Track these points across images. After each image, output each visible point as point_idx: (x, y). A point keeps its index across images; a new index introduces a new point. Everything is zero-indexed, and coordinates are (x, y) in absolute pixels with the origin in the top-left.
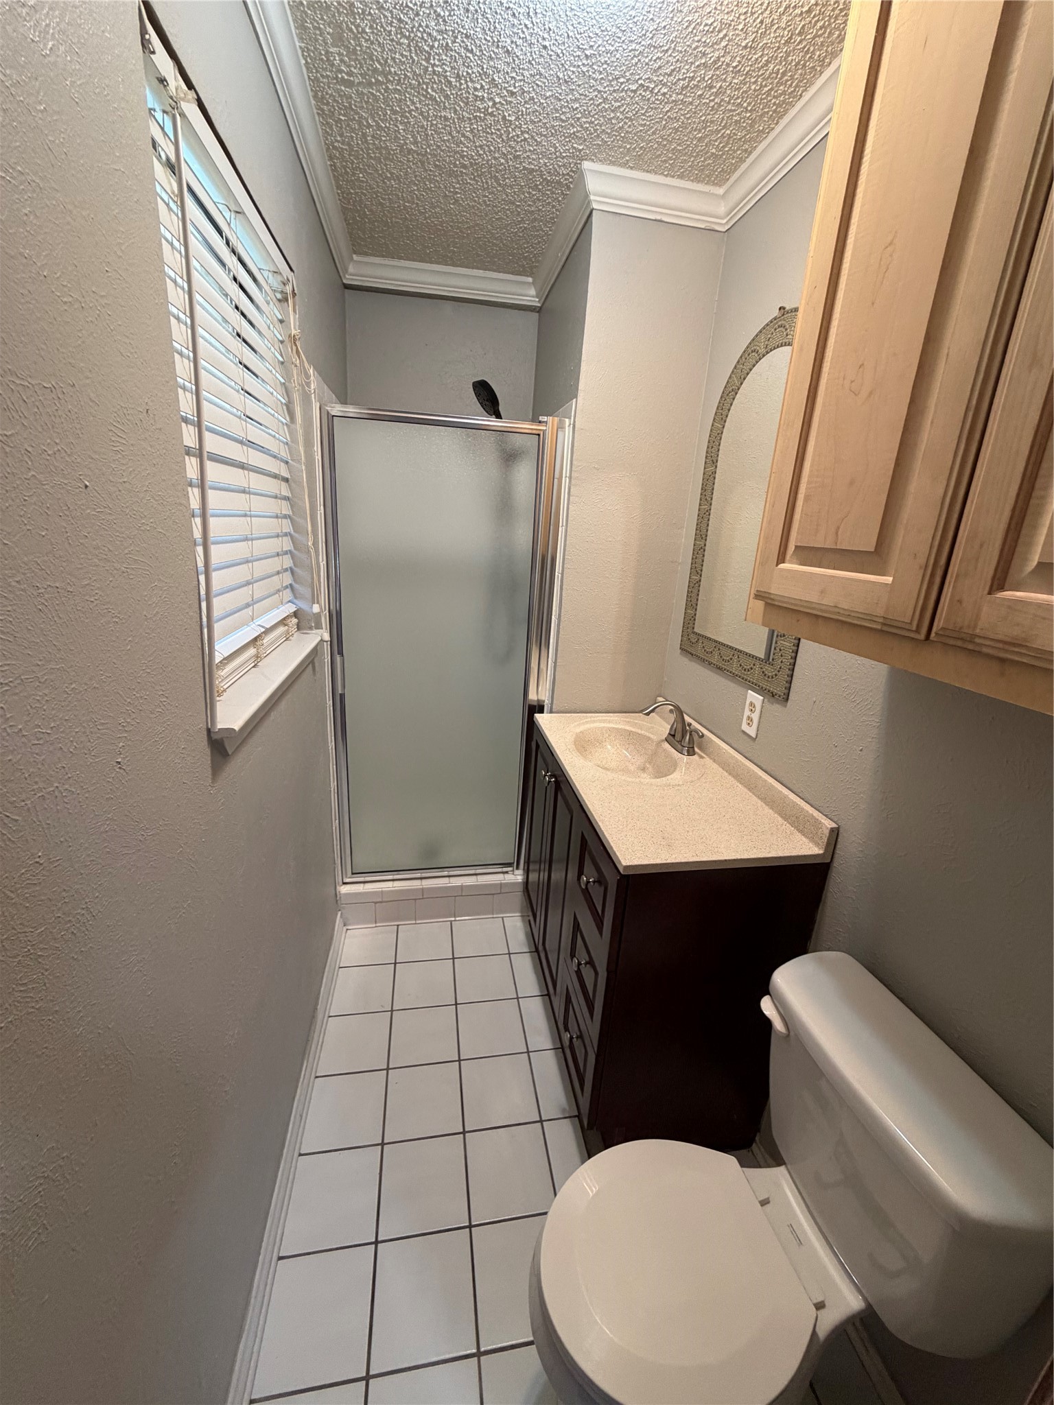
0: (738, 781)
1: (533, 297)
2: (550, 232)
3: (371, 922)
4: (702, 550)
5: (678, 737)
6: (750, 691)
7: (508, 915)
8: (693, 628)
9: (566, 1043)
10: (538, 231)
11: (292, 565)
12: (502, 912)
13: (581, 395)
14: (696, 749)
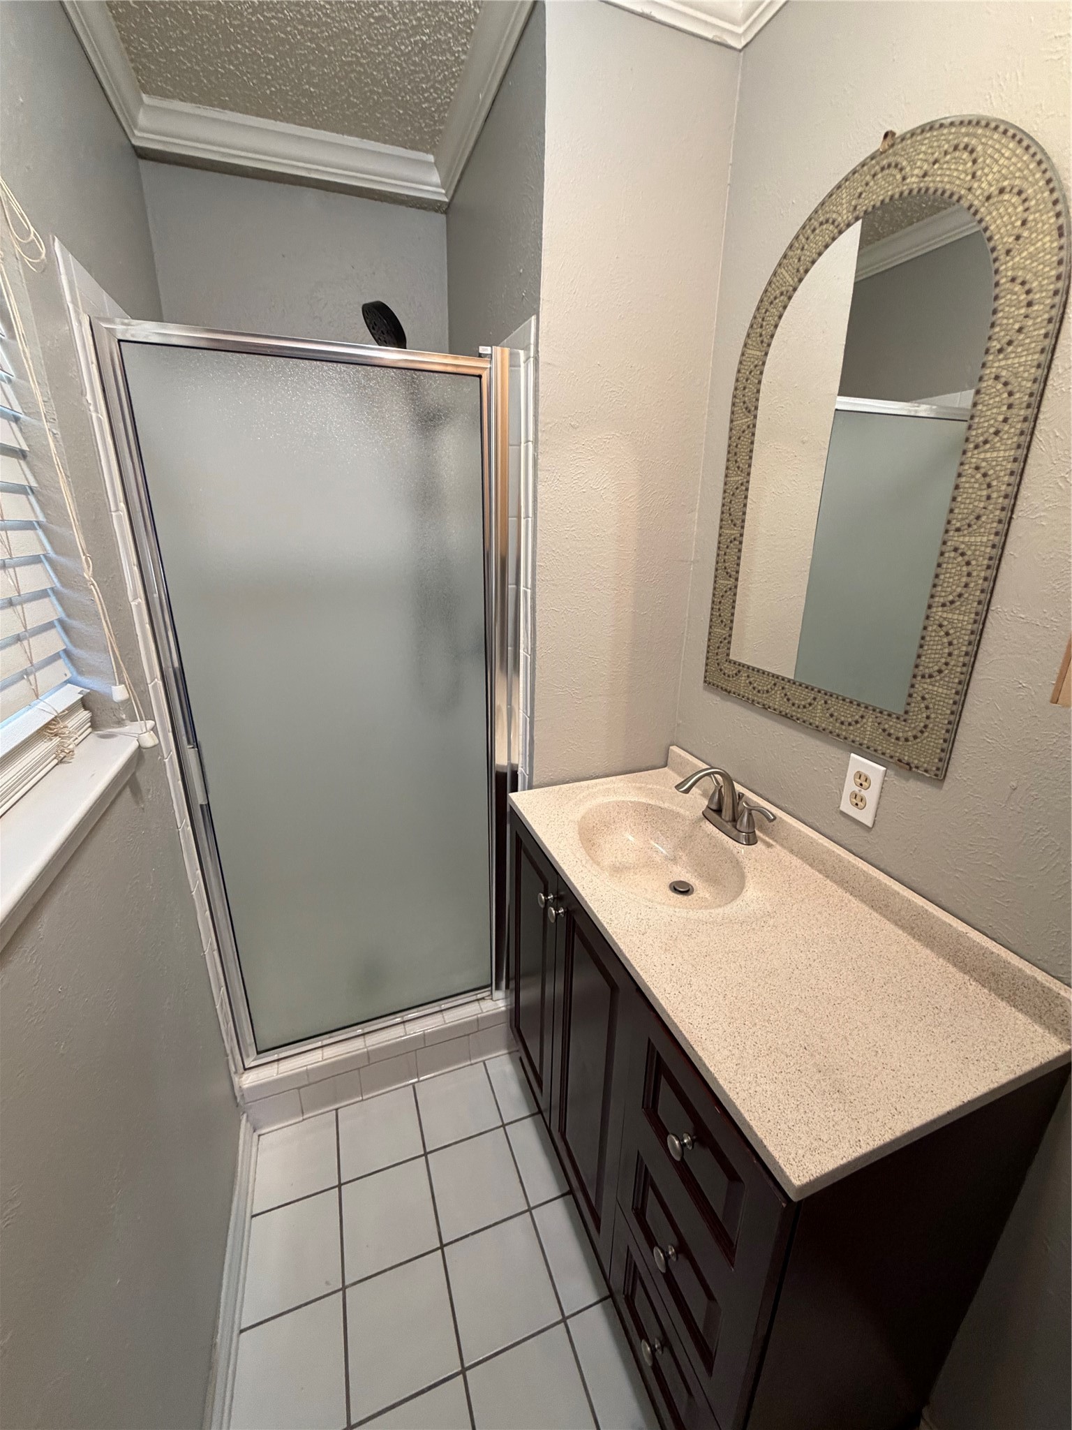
0: (846, 889)
1: (437, 186)
2: (463, 57)
3: (293, 1115)
4: (737, 543)
5: (727, 813)
6: (852, 755)
7: (490, 1056)
8: (728, 655)
9: (648, 1362)
10: (443, 52)
11: (63, 615)
12: (481, 1054)
13: (544, 308)
14: (758, 833)
